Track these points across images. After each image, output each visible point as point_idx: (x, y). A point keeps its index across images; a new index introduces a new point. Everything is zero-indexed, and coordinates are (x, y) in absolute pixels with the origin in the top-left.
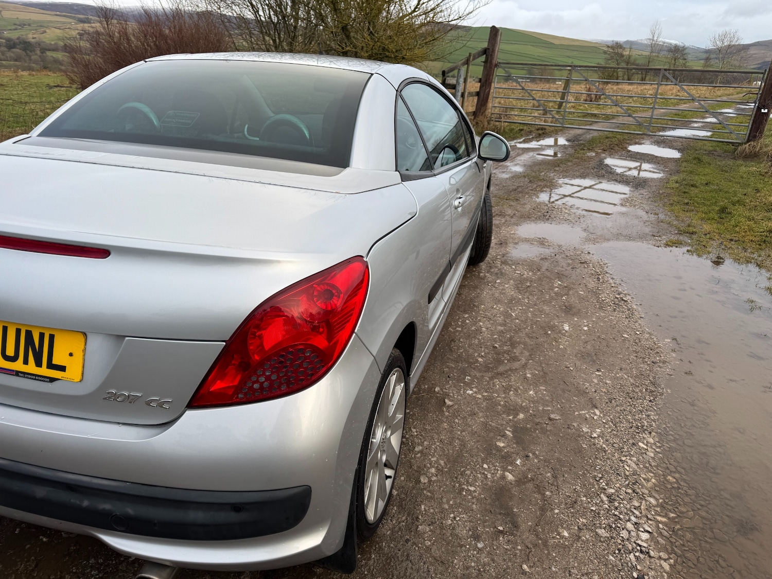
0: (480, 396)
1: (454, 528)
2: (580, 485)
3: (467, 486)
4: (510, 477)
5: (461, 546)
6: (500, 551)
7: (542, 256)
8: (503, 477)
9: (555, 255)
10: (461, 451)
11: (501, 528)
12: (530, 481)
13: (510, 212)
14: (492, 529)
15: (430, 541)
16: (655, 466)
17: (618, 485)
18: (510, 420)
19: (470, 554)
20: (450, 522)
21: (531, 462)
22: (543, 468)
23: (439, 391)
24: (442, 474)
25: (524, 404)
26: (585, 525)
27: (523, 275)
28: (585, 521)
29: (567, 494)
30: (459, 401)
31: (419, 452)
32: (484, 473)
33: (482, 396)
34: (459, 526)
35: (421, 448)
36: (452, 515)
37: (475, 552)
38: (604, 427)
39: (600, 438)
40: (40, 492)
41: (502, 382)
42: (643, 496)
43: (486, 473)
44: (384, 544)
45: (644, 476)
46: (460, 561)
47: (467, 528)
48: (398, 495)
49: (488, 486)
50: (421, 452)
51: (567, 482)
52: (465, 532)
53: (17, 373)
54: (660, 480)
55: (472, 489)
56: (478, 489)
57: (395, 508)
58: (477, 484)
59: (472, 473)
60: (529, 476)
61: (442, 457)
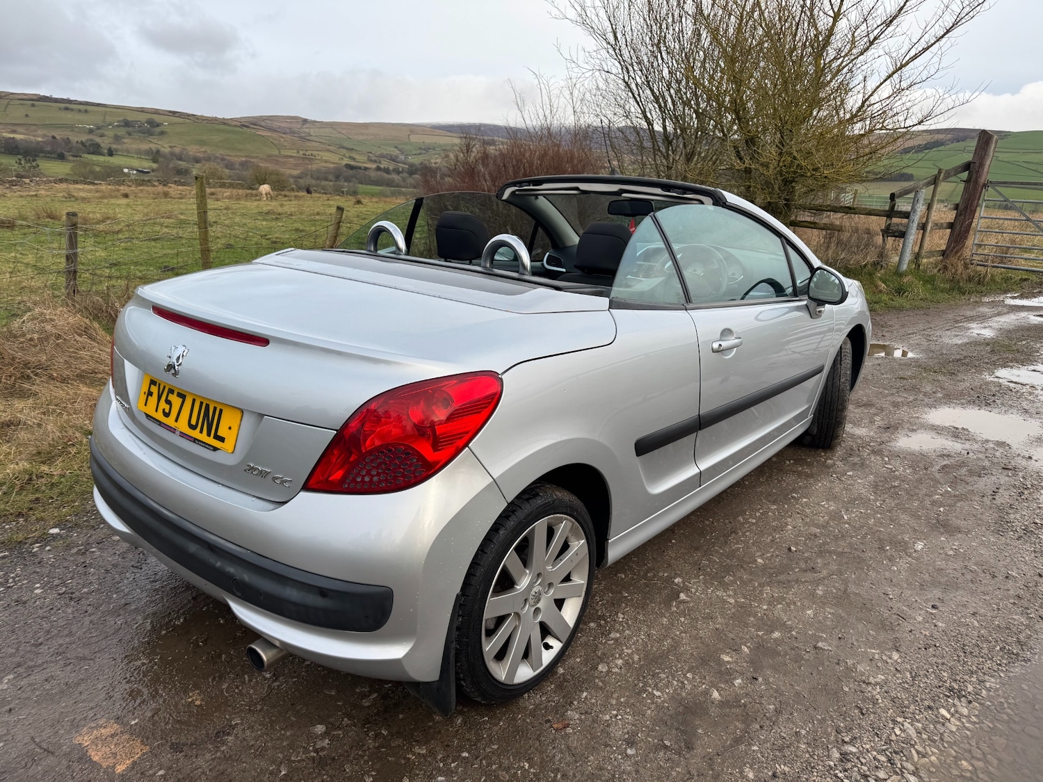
0: (732, 601)
1: (608, 726)
2: (808, 729)
3: (653, 689)
4: (716, 695)
5: (607, 745)
6: (651, 765)
7: (945, 452)
8: (706, 693)
9: (968, 453)
10: (669, 652)
11: (667, 743)
12: (741, 706)
13: (928, 388)
14: (656, 741)
15: (573, 729)
16: (947, 742)
17: (868, 746)
18: (758, 635)
19: (612, 756)
20: (608, 717)
21: (756, 687)
22: (768, 698)
23: (679, 582)
24: (629, 669)
25: (789, 623)
26: (785, 774)
27: (894, 472)
28: (787, 769)
29: (783, 734)
30: (699, 599)
31: (612, 639)
32: (682, 682)
33: (736, 601)
34: (616, 725)
35: (618, 635)
36: (615, 712)
37: (620, 757)
38: (895, 675)
39: (878, 687)
40: (193, 548)
41: (774, 592)
42: (901, 771)
43: (686, 682)
44: (520, 716)
45: (920, 749)
46: (597, 759)
47: (626, 730)
48: (563, 674)
49: (680, 696)
50: (616, 640)
51: (792, 722)
52: (620, 733)
53: (195, 440)
54: (945, 761)
55: (657, 693)
56: (666, 696)
57: (552, 687)
58: (667, 691)
59: (667, 677)
60: (743, 701)
61: (639, 652)
